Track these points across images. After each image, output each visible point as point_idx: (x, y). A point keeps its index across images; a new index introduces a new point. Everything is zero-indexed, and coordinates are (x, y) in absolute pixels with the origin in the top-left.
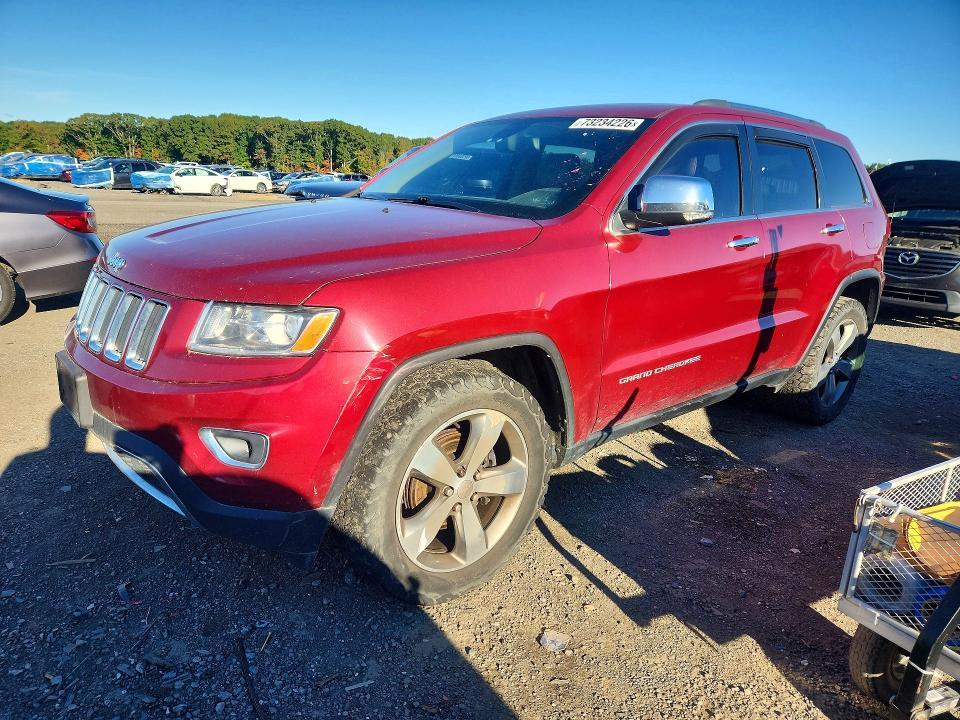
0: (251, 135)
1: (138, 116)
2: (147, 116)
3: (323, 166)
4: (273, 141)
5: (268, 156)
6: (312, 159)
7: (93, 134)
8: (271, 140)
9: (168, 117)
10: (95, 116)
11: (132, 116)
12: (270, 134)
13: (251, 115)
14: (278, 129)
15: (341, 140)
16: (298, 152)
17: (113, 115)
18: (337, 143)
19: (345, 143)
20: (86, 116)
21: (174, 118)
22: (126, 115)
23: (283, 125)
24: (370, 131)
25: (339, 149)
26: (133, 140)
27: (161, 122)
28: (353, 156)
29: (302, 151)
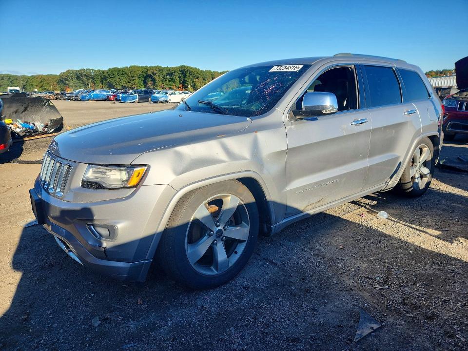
0: (145, 75)
1: (93, 70)
2: (96, 69)
3: (179, 87)
4: (156, 77)
5: (154, 84)
6: (174, 85)
7: (72, 79)
8: (155, 77)
9: (107, 69)
10: (73, 70)
11: (90, 69)
12: (154, 74)
13: (144, 66)
14: (158, 71)
15: (188, 74)
16: (167, 81)
17: (81, 70)
18: (185, 76)
19: (189, 76)
20: (68, 71)
21: (109, 69)
22: (87, 69)
23: (160, 69)
24: (201, 69)
25: (186, 79)
26: (90, 81)
27: (103, 72)
28: (193, 82)
29: (169, 81)
